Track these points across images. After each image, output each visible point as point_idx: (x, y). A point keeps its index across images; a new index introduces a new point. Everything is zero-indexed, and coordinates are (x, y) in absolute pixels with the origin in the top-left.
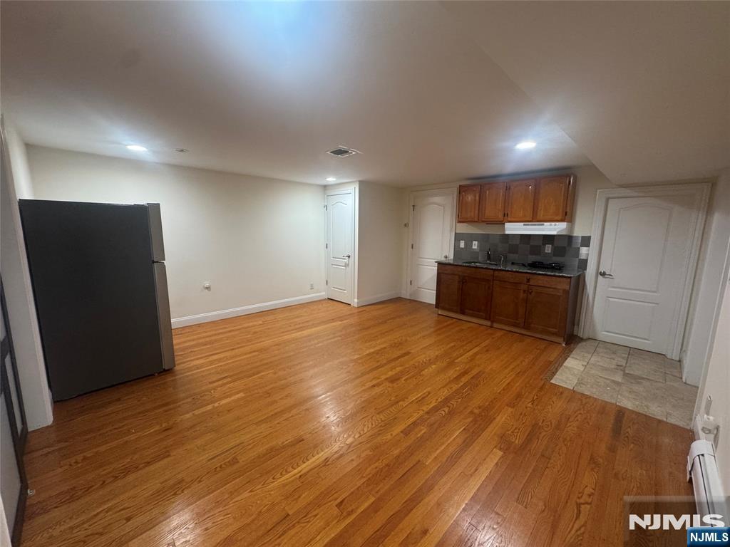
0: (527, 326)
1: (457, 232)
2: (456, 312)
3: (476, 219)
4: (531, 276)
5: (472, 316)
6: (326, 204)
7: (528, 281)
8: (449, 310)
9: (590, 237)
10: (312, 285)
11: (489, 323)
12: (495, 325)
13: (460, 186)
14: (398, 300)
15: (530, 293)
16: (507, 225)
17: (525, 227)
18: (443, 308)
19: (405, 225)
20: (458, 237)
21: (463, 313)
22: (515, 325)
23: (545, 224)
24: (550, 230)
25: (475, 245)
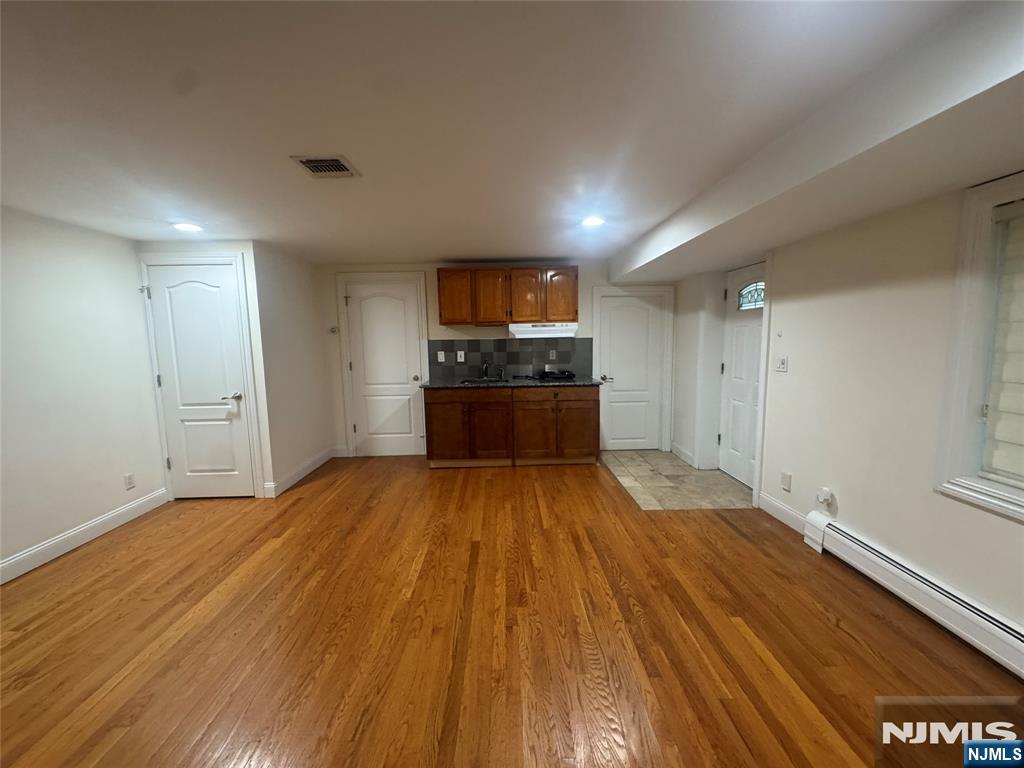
0: (560, 454)
1: (431, 339)
2: (464, 458)
3: (470, 320)
4: (558, 390)
5: (488, 457)
6: (146, 284)
7: (556, 395)
8: (453, 457)
9: (592, 339)
10: (130, 478)
11: (509, 462)
12: (518, 462)
13: (438, 270)
14: (332, 466)
15: (560, 411)
16: (513, 327)
17: (535, 329)
18: (443, 457)
19: (333, 331)
20: (434, 347)
21: (473, 456)
22: (547, 456)
23: (557, 324)
24: (562, 331)
25: (461, 356)
